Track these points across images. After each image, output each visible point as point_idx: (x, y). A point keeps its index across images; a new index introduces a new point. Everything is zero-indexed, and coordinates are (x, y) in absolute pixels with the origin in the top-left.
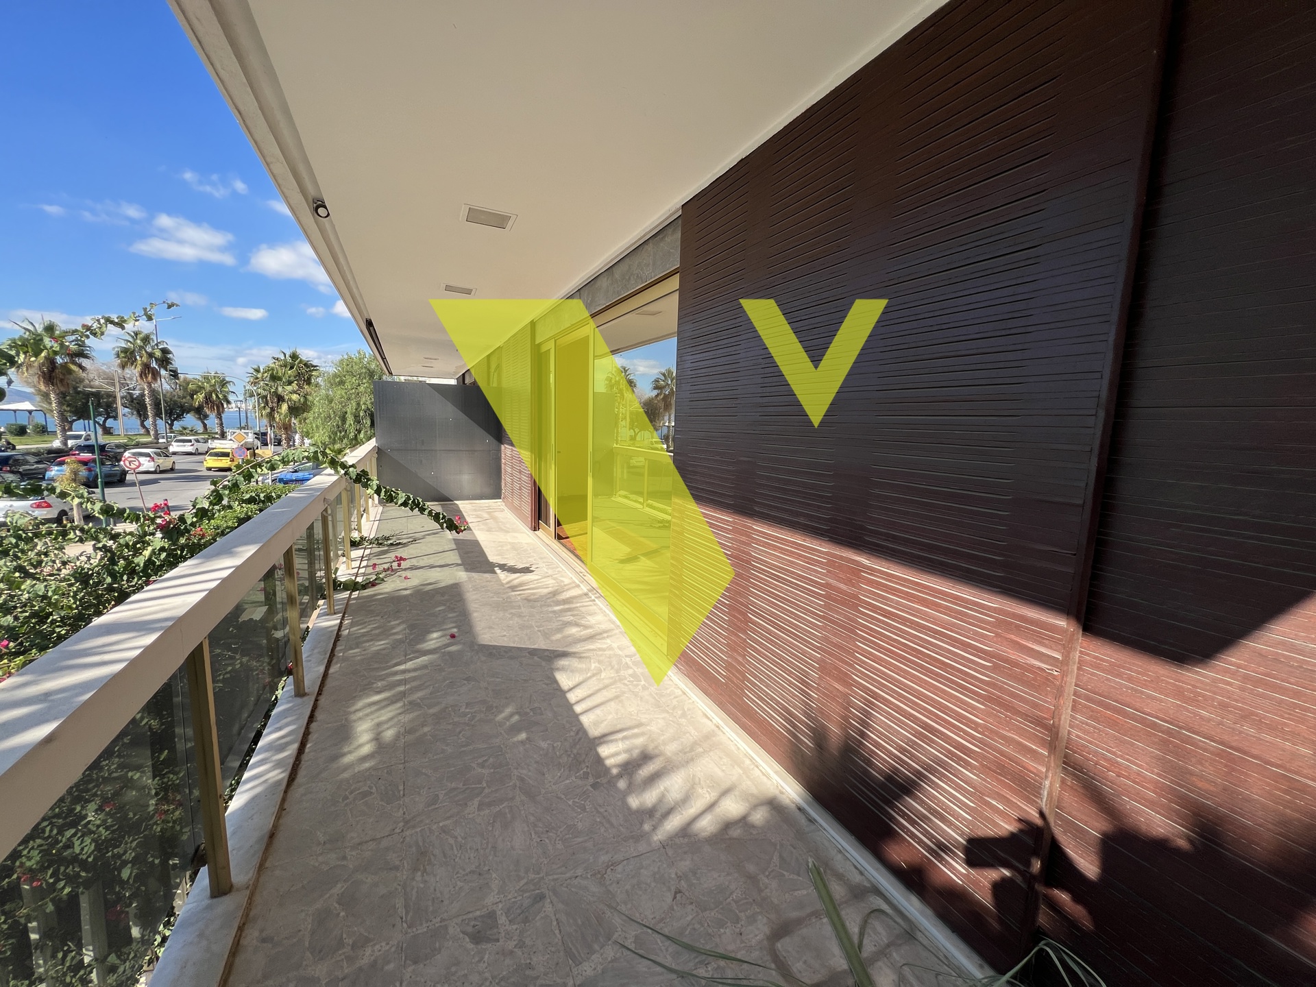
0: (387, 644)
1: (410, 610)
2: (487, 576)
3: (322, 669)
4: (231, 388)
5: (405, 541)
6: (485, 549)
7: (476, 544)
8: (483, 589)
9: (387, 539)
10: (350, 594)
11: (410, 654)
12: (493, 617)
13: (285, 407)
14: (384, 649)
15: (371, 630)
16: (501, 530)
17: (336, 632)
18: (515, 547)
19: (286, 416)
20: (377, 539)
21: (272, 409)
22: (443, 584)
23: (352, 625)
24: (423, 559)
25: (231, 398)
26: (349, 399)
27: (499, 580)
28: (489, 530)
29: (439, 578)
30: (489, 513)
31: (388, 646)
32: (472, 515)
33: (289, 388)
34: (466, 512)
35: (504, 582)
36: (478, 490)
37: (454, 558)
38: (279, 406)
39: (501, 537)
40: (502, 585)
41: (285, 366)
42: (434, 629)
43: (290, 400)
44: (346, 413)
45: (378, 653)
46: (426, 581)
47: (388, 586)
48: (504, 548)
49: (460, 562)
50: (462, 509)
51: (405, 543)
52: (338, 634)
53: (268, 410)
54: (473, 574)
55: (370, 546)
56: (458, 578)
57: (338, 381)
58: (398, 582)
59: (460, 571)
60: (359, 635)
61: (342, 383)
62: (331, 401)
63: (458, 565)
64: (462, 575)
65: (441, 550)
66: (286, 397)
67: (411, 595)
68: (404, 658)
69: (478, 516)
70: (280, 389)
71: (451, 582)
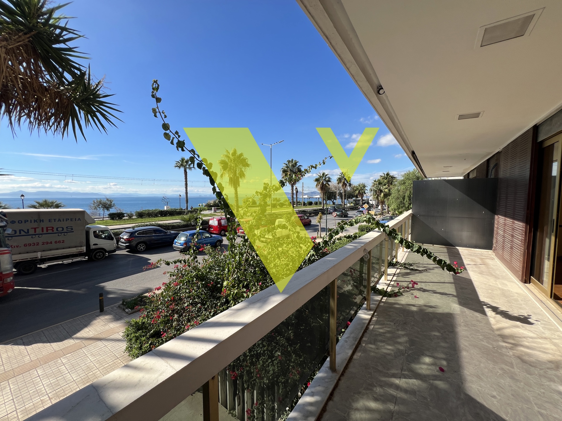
0: (393, 350)
1: (413, 325)
2: (477, 314)
3: (350, 352)
4: (366, 188)
5: (420, 269)
6: (477, 289)
7: (469, 282)
8: (473, 328)
9: (411, 265)
10: (382, 299)
11: (405, 371)
12: (482, 365)
13: (382, 194)
14: (389, 354)
15: (385, 333)
16: (492, 275)
17: (366, 325)
18: (505, 294)
19: (382, 198)
20: (405, 264)
21: (378, 195)
22: (440, 311)
23: (377, 322)
24: (429, 285)
25: (366, 192)
26: (407, 190)
27: (488, 323)
28: (481, 273)
29: (438, 304)
30: (482, 259)
31: (392, 352)
32: (468, 258)
33: (385, 187)
34: (464, 256)
35: (495, 327)
36: (474, 242)
37: (451, 289)
38: (380, 194)
39: (492, 281)
40: (492, 330)
41: (384, 179)
42: (428, 353)
43: (385, 191)
44: (405, 196)
45: (385, 355)
46: (429, 303)
47: (404, 300)
48: (494, 292)
49: (455, 294)
50: (460, 253)
51: (420, 271)
52: (367, 326)
53: (377, 196)
54: (465, 309)
55: (401, 268)
56: (452, 308)
57: (403, 183)
58: (410, 298)
59: (455, 302)
60: (377, 333)
61: (404, 183)
62: (399, 191)
63: (454, 296)
64: (455, 308)
65: (442, 280)
66: (383, 191)
67: (416, 312)
68: (400, 371)
69: (472, 260)
70: (381, 187)
71: (446, 311)
